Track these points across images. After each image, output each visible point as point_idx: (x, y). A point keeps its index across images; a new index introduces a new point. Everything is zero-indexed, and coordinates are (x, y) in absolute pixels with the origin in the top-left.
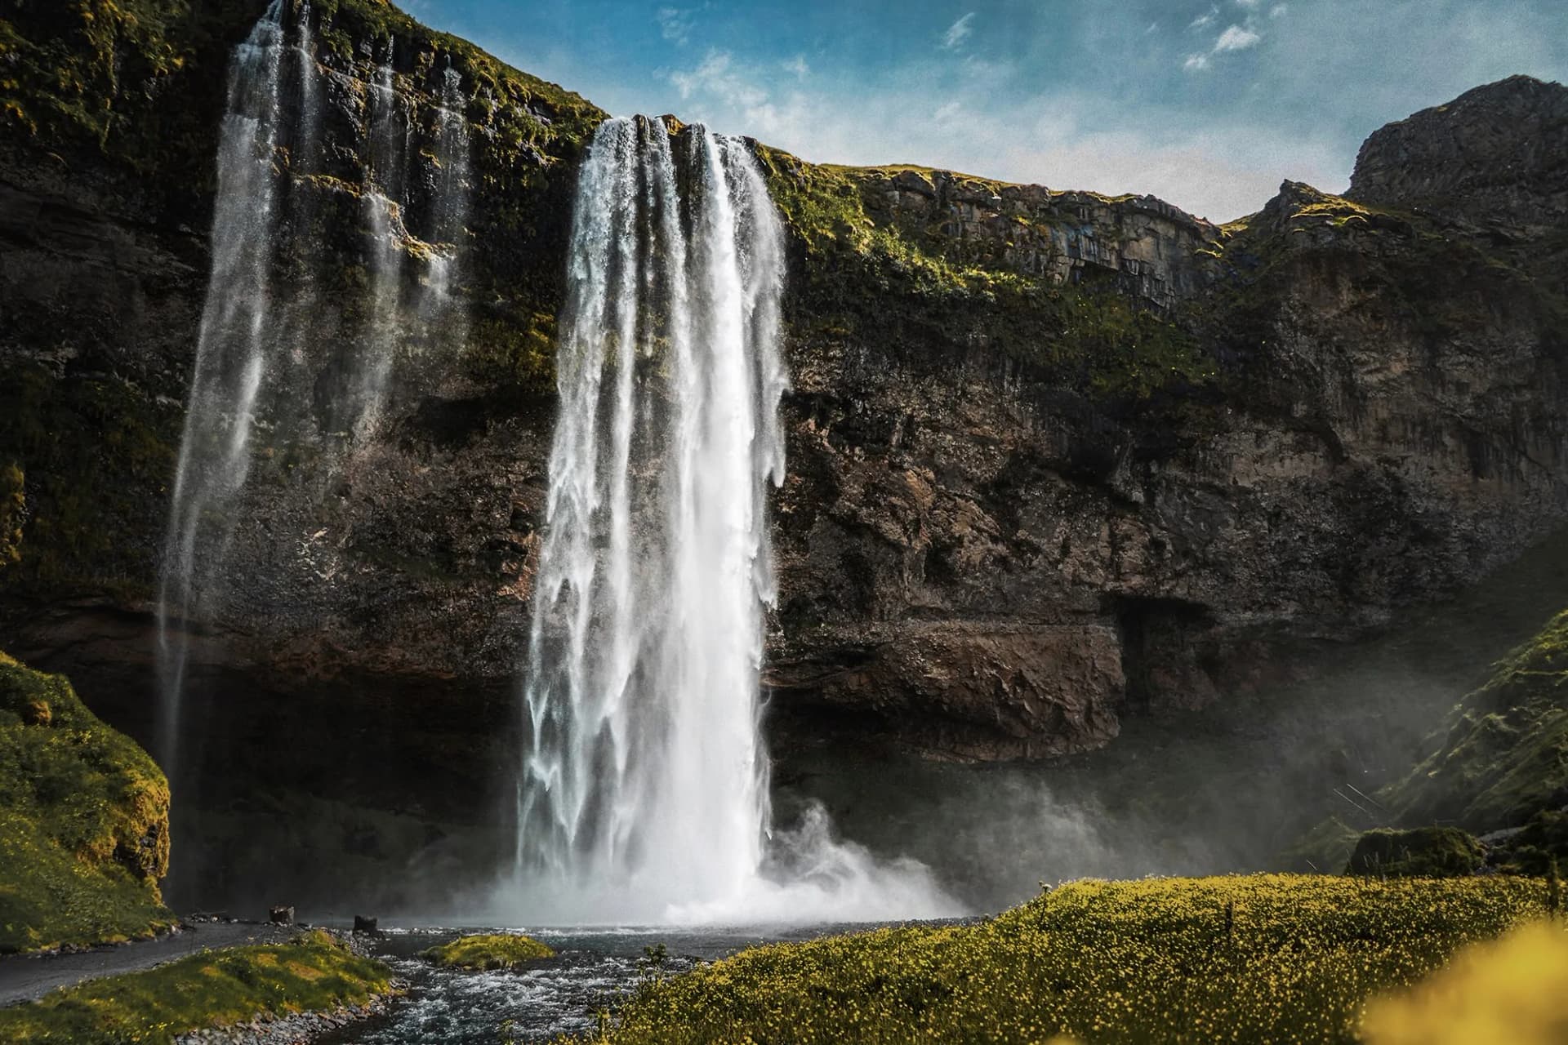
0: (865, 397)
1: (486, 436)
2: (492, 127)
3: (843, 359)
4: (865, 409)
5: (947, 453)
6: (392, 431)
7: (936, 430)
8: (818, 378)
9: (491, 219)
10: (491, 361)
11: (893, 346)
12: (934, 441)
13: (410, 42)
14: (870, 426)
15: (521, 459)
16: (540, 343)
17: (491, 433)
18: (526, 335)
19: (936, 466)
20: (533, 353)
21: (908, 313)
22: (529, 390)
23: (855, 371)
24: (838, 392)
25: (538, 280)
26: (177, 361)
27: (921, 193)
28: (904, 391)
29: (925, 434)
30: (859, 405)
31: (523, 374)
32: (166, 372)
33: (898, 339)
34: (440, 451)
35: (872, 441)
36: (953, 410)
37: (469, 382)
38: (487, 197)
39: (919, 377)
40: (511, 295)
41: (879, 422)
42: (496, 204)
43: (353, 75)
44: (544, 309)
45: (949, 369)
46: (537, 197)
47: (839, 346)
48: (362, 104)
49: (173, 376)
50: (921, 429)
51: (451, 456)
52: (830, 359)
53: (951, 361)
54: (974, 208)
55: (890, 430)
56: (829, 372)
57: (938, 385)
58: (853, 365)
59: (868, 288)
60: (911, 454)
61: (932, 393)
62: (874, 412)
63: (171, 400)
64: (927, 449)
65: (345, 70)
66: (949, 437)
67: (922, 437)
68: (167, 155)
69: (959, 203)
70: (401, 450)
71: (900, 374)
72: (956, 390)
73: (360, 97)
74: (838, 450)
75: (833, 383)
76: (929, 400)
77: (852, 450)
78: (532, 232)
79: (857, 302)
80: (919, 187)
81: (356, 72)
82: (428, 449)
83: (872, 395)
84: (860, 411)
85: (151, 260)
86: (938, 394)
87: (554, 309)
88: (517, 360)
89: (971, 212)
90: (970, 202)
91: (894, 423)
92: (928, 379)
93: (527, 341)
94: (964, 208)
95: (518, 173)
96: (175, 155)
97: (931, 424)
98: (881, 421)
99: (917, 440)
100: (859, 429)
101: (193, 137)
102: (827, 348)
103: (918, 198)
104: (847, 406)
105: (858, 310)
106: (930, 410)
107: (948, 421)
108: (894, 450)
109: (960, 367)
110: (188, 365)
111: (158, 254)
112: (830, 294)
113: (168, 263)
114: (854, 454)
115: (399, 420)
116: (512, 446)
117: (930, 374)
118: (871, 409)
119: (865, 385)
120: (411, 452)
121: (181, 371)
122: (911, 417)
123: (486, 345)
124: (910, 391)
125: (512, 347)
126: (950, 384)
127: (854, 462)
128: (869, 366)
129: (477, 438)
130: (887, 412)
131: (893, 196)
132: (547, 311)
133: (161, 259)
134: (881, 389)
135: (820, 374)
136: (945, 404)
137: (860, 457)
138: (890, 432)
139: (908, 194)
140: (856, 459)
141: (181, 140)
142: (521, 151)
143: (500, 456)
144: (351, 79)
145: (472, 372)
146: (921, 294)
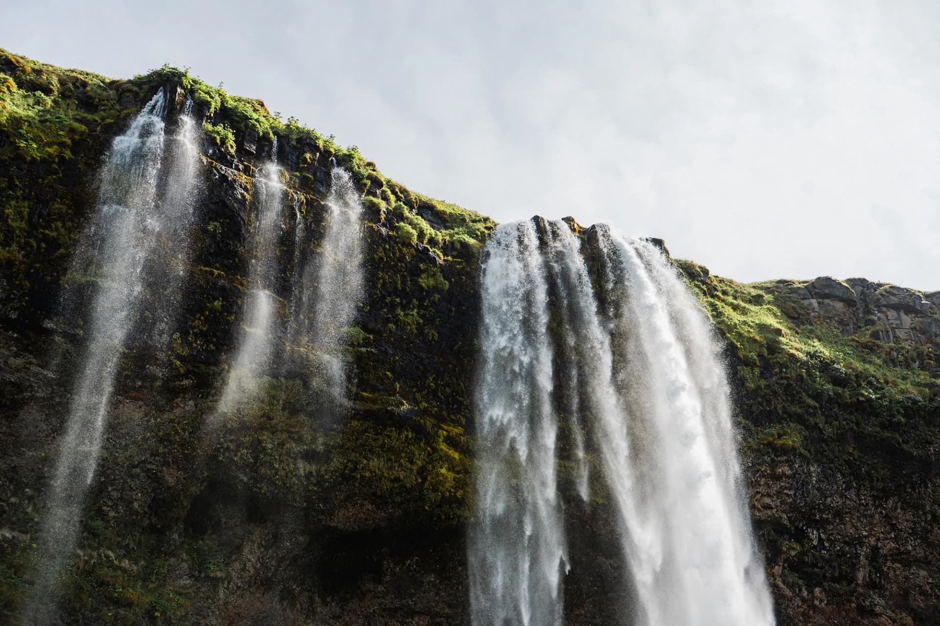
0: (820, 525)
1: (380, 582)
2: (384, 225)
3: (793, 476)
4: (820, 540)
5: (923, 593)
6: (274, 575)
7: (907, 564)
8: (767, 500)
9: (388, 321)
10: (397, 480)
11: (847, 462)
12: (907, 578)
13: (294, 143)
14: (829, 561)
15: (419, 613)
16: (448, 459)
17: (388, 578)
18: (435, 450)
19: (912, 610)
20: (443, 471)
21: (857, 424)
22: (439, 516)
23: (808, 492)
24: (789, 518)
25: (444, 386)
26: (27, 486)
27: (841, 300)
28: (865, 516)
29: (893, 569)
30: (814, 535)
31: (432, 496)
32: (13, 500)
33: (850, 454)
34: (325, 604)
35: (834, 580)
36: (924, 539)
37: (370, 507)
38: (383, 298)
39: (880, 499)
40: (416, 402)
41: (839, 556)
42: (393, 307)
43: (237, 169)
44: (452, 421)
45: (913, 489)
46: (437, 296)
47: (787, 461)
48: (248, 197)
49: (20, 504)
50: (889, 564)
51: (338, 611)
52: (778, 478)
53: (915, 478)
54: (902, 314)
55: (854, 565)
56: (779, 493)
57: (902, 509)
58: (805, 484)
59: (809, 396)
60: (882, 596)
61: (897, 518)
62: (832, 543)
63: (15, 534)
64: (900, 588)
65: (229, 164)
66: (923, 573)
67: (891, 574)
68: (35, 244)
69: (884, 309)
70: (282, 600)
71: (858, 495)
72: (925, 514)
73: (246, 189)
74: (794, 592)
75: (783, 507)
76: (894, 527)
77: (811, 592)
78: (433, 334)
79: (799, 411)
80: (839, 293)
81: (241, 167)
82: (311, 600)
83: (828, 522)
84: (815, 543)
85: (6, 363)
86: (904, 519)
87: (463, 420)
88: (425, 479)
89: (899, 318)
90: (897, 307)
91: (857, 556)
92: (891, 503)
93: (434, 457)
94: (892, 314)
95: (415, 273)
96: (44, 245)
97: (900, 556)
98: (842, 554)
99: (887, 578)
100: (816, 565)
101: (64, 225)
102: (773, 464)
103: (839, 305)
104: (800, 536)
105: (800, 420)
106: (896, 539)
107: (920, 553)
108: (861, 590)
109: (926, 487)
110: (38, 490)
111: (16, 356)
112: (769, 402)
113: (26, 368)
114: (814, 597)
115: (283, 559)
116: (411, 596)
117: (893, 495)
118: (829, 540)
119: (820, 511)
120: (292, 605)
121: (30, 499)
122: (875, 549)
123: (390, 460)
124: (872, 516)
125: (420, 463)
126: (916, 507)
127: (814, 607)
128: (823, 486)
129: (370, 586)
130: (845, 543)
131: (810, 304)
132: (456, 423)
133: (19, 361)
134: (838, 514)
135: (768, 495)
136: (914, 533)
137: (821, 601)
138: (854, 567)
139: (827, 301)
140: (817, 602)
141: (50, 228)
142: (417, 250)
143: (396, 610)
144: (236, 172)
145: (374, 494)
146: (869, 400)
